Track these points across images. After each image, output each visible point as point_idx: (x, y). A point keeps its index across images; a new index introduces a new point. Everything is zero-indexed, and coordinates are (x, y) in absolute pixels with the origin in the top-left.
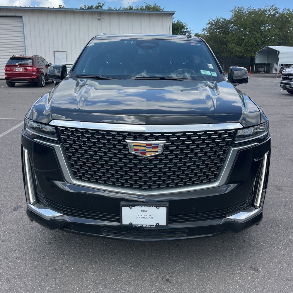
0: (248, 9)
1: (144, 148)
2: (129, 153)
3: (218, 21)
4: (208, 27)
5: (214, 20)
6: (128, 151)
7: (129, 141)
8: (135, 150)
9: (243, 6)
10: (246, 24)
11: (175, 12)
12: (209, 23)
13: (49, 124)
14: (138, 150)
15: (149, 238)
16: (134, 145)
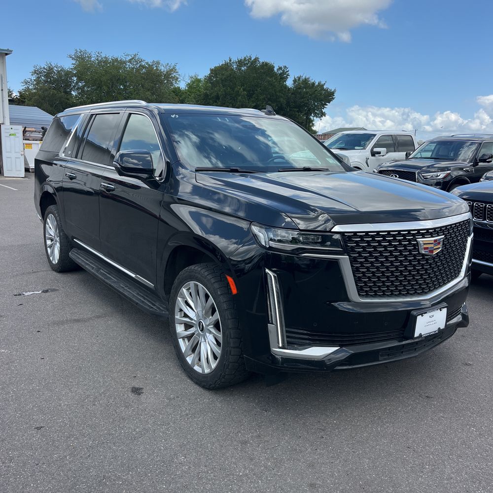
0: (97, 56)
1: (432, 246)
2: (419, 253)
3: (50, 70)
4: (34, 78)
5: (44, 68)
6: (418, 251)
7: (421, 240)
8: (425, 248)
9: (89, 51)
10: (100, 80)
11: (11, 51)
12: (35, 72)
13: (332, 230)
14: (427, 248)
15: (419, 350)
16: (424, 244)
